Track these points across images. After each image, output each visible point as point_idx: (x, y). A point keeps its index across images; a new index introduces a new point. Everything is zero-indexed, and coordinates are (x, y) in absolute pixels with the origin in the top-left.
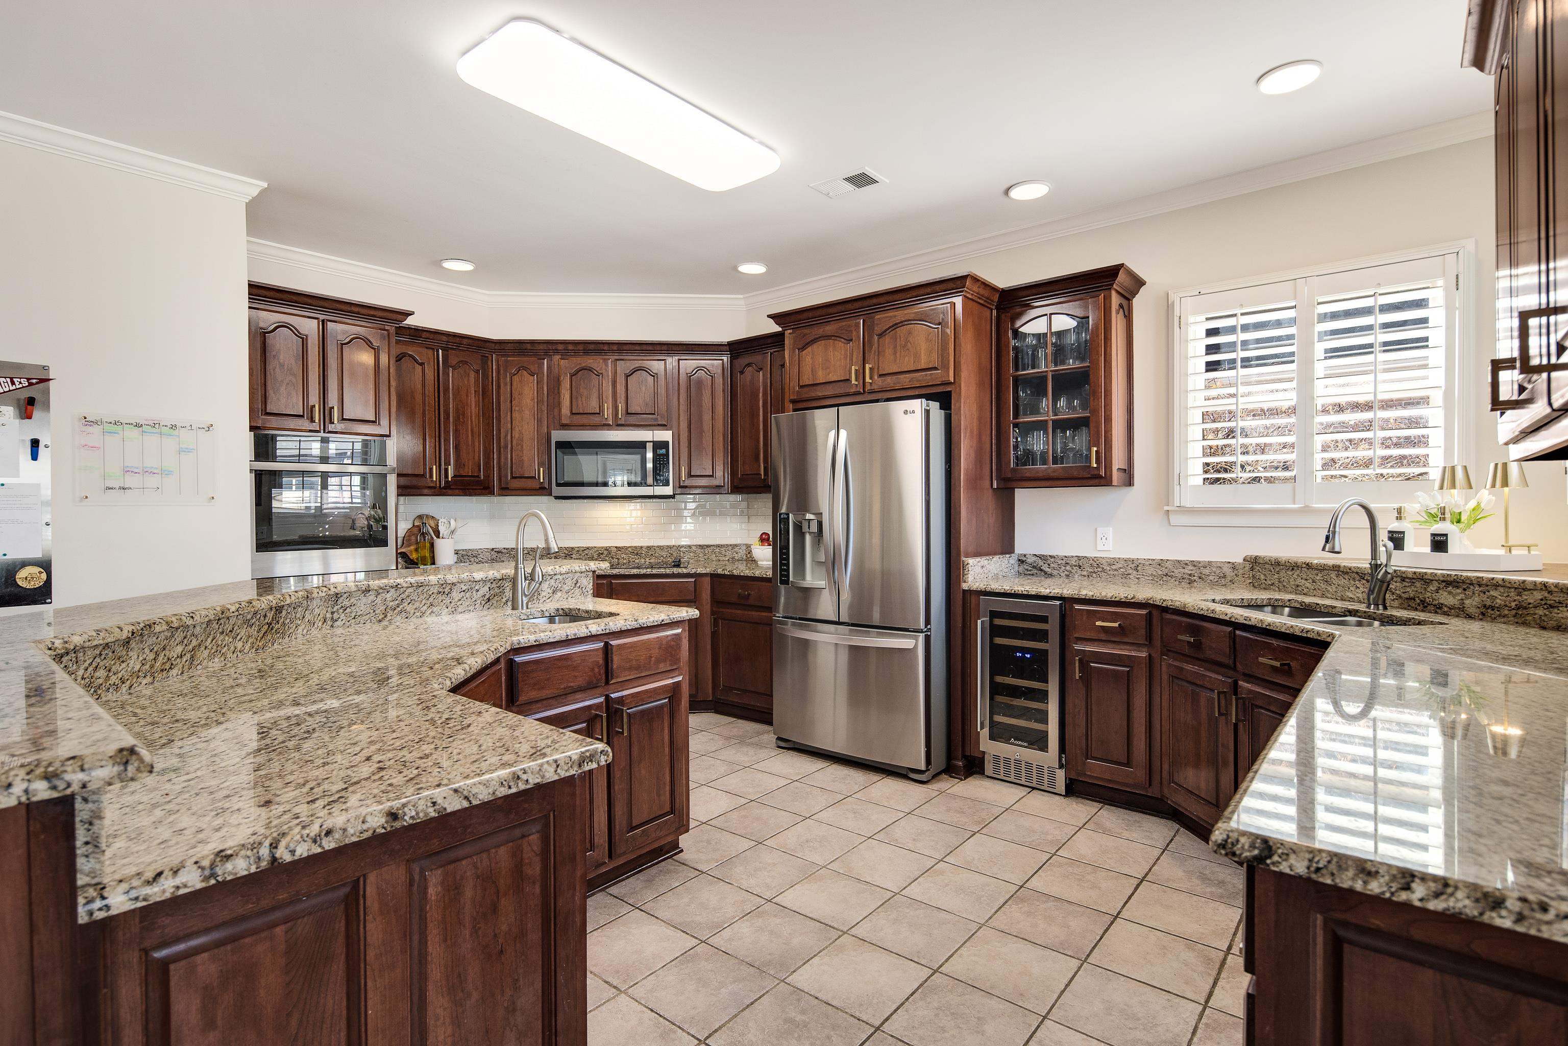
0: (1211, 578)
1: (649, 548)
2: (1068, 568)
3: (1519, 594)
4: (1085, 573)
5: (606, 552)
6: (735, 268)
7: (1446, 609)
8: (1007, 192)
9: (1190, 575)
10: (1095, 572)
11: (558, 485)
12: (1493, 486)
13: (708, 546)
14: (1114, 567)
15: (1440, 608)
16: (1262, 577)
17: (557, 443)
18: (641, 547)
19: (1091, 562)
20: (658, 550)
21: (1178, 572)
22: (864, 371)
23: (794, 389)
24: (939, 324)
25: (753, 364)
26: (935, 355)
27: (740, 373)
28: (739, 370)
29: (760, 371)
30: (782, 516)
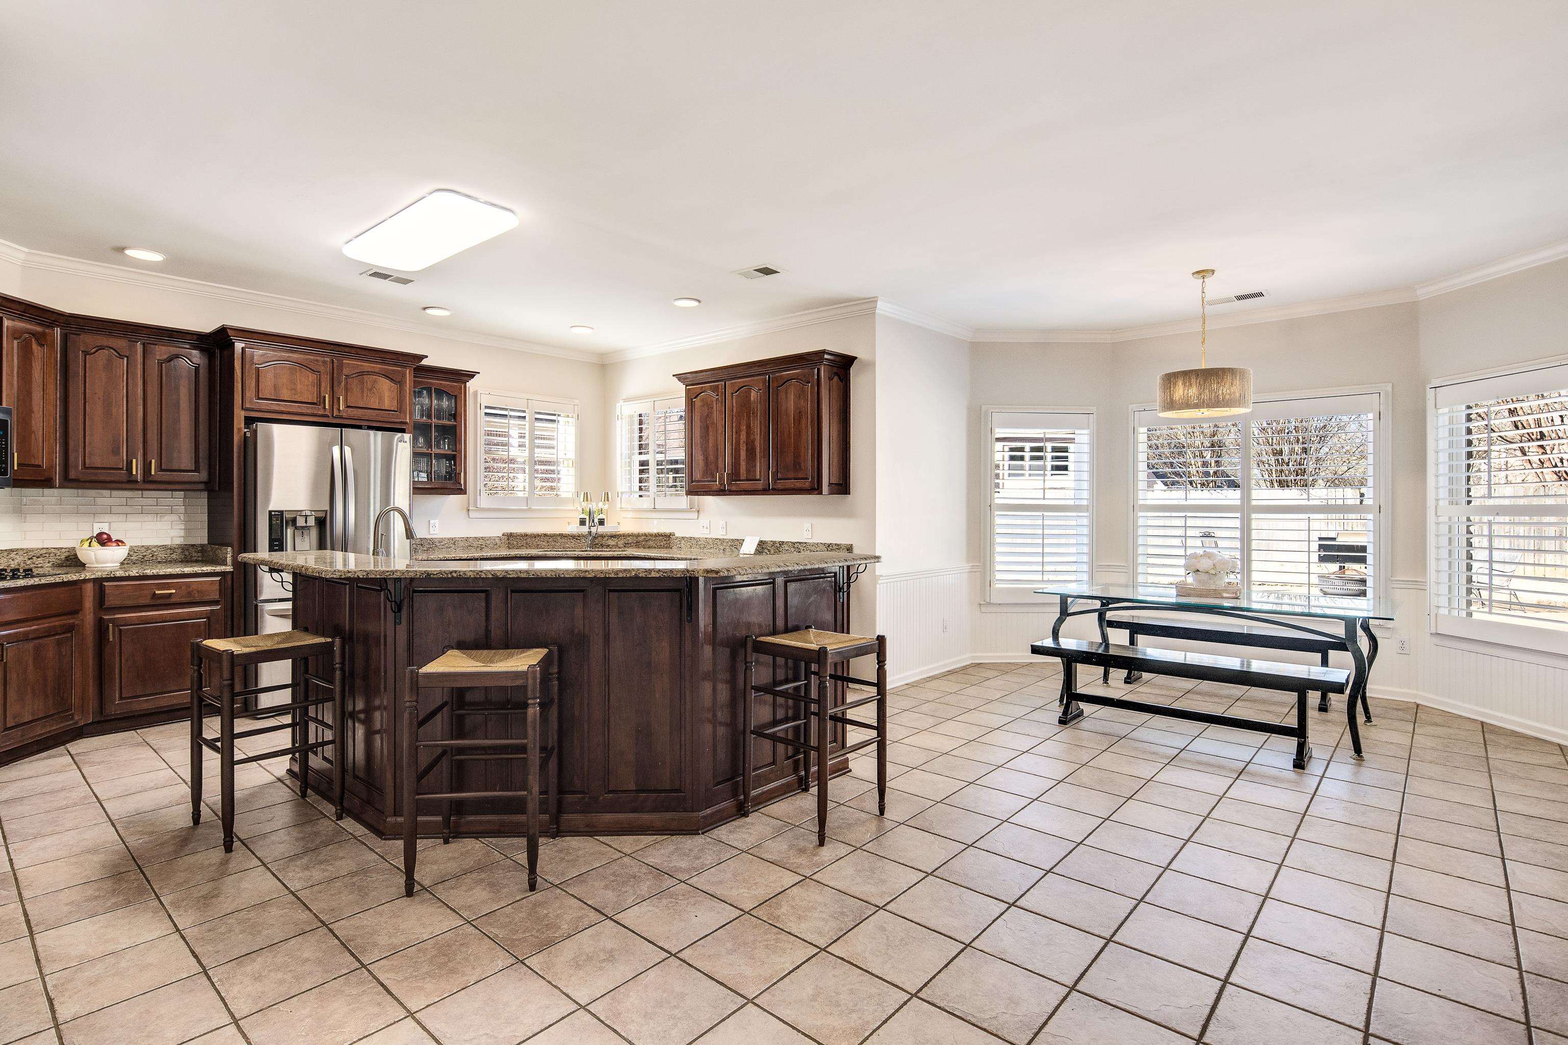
0: (491, 545)
4: (425, 549)
6: (121, 249)
7: (611, 546)
8: (425, 309)
9: (481, 545)
10: (431, 548)
12: (604, 501)
14: (441, 544)
15: (609, 546)
16: (515, 543)
19: (429, 541)
21: (477, 542)
22: (334, 400)
23: (251, 399)
24: (399, 382)
25: (111, 348)
26: (396, 401)
27: (86, 353)
28: (82, 349)
29: (123, 359)
30: (273, 513)
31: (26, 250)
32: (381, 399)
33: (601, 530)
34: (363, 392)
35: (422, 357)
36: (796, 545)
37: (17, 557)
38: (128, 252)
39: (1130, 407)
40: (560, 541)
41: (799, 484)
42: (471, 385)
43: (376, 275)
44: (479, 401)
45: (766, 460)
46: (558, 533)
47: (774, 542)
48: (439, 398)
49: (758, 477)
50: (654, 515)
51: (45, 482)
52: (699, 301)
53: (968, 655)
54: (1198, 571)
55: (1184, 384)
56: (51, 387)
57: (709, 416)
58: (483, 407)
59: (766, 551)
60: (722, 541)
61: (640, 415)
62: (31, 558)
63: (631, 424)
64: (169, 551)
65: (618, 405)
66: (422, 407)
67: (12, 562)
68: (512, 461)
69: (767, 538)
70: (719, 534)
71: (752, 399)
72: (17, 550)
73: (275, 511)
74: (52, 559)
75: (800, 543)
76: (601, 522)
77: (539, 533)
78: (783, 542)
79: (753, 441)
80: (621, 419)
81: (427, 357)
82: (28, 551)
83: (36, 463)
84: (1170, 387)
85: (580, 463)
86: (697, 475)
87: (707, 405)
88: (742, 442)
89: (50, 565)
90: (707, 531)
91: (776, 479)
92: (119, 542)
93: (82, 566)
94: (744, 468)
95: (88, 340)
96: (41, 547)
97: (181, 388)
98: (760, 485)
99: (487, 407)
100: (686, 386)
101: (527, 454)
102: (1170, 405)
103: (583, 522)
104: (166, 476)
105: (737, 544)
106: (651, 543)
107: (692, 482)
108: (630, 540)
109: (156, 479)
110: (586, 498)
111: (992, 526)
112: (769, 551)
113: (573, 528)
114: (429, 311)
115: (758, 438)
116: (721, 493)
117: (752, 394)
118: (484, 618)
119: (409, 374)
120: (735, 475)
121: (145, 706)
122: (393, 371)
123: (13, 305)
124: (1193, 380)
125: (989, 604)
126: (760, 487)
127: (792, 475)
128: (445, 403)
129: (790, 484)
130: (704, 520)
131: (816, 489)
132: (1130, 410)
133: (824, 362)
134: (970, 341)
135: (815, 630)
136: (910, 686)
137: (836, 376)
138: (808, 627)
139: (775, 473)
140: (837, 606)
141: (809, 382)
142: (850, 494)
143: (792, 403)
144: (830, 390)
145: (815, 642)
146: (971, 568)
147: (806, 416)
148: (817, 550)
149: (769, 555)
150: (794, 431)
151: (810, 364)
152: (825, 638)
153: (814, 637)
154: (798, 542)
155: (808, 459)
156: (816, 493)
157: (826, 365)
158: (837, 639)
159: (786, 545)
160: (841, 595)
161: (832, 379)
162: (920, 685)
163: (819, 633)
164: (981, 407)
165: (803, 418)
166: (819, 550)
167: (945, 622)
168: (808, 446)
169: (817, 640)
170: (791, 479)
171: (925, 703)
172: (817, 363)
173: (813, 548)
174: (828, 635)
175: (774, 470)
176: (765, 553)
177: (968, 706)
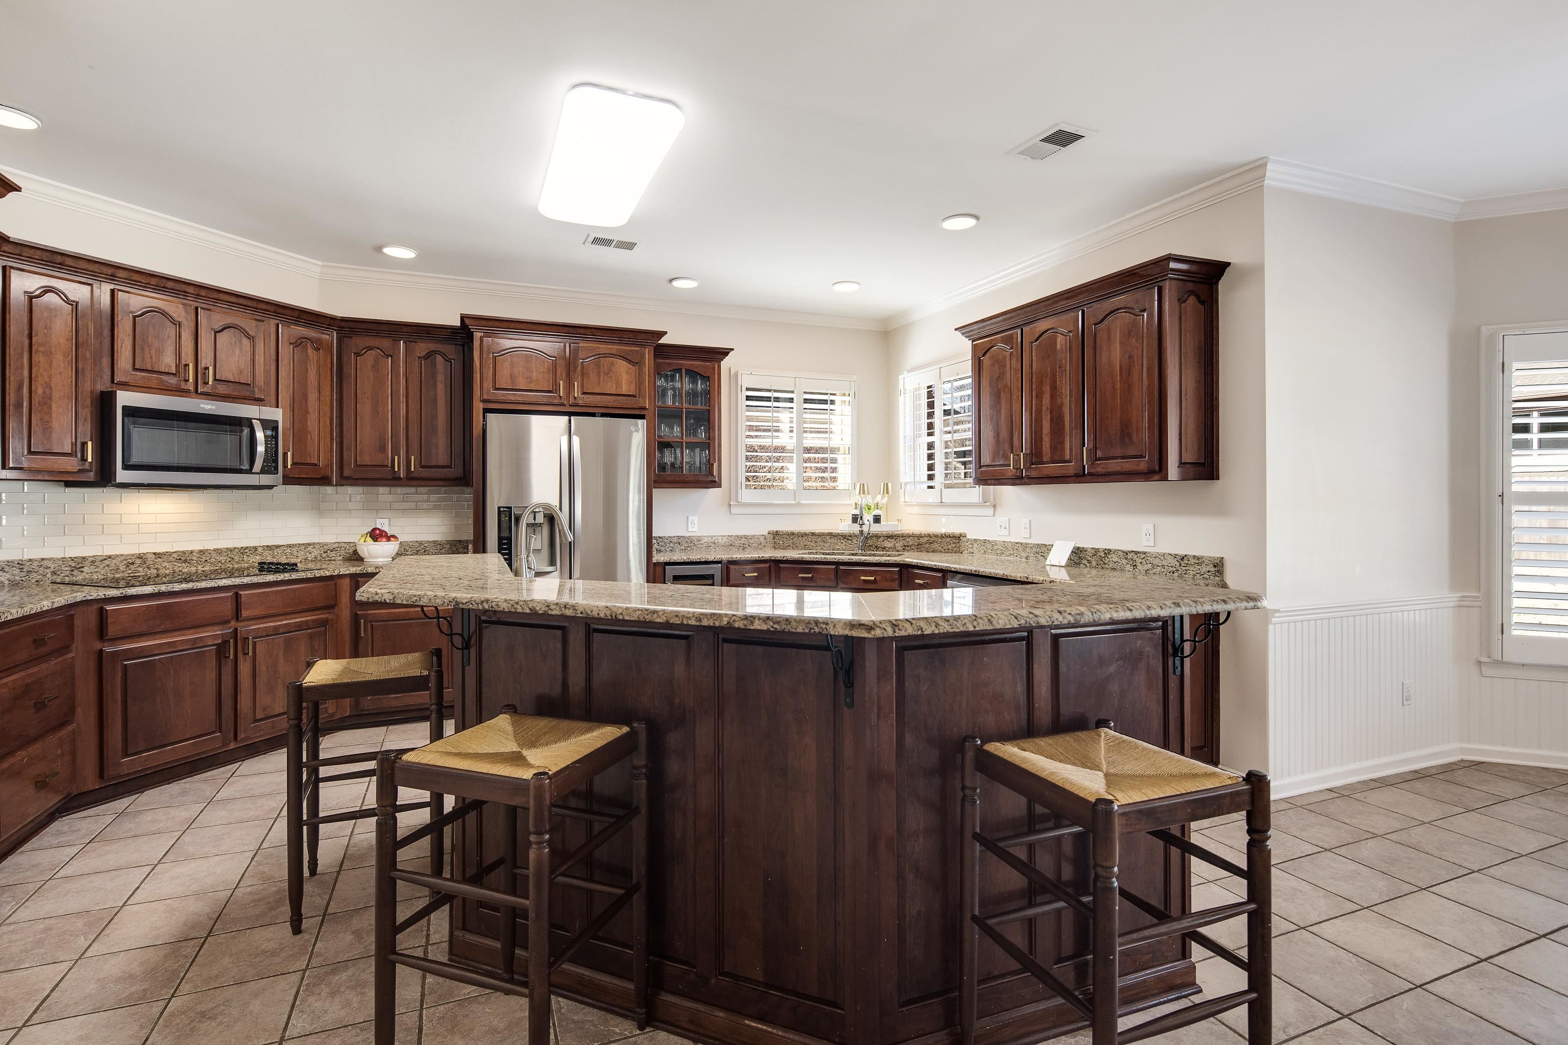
0: (754, 545)
1: (202, 552)
2: (672, 545)
3: (919, 539)
4: (683, 548)
5: (138, 561)
6: (379, 249)
7: (887, 549)
8: (671, 281)
9: (743, 544)
10: (689, 547)
11: (126, 467)
12: (883, 494)
13: (278, 547)
14: (701, 542)
15: (885, 549)
16: (781, 542)
17: (124, 408)
18: (192, 552)
19: (687, 539)
20: (214, 555)
21: (737, 543)
22: (569, 387)
23: (488, 390)
24: (636, 363)
25: (378, 348)
26: (634, 385)
27: (357, 354)
28: (354, 351)
29: (388, 358)
30: (502, 509)
31: (320, 263)
32: (619, 384)
33: (876, 528)
34: (599, 377)
35: (663, 334)
36: (1129, 556)
37: (315, 550)
38: (387, 251)
40: (830, 541)
41: (1128, 465)
42: (725, 363)
43: (597, 241)
44: (739, 382)
45: (1079, 431)
46: (826, 532)
47: (1097, 551)
48: (694, 382)
49: (1067, 457)
50: (942, 511)
51: (324, 480)
52: (977, 218)
53: (1455, 745)
56: (327, 390)
57: (1001, 377)
58: (744, 389)
59: (1085, 562)
60: (1025, 546)
61: (929, 387)
62: (326, 552)
63: (916, 397)
64: (439, 546)
65: (901, 377)
66: (675, 392)
67: (310, 555)
68: (783, 449)
69: (1087, 543)
70: (1020, 536)
71: (1058, 347)
72: (314, 544)
73: (504, 507)
74: (343, 553)
75: (1136, 553)
76: (877, 519)
77: (807, 532)
78: (1110, 550)
79: (1060, 407)
80: (905, 393)
81: (666, 333)
82: (323, 545)
83: (312, 462)
85: (858, 450)
86: (986, 459)
87: (999, 362)
88: (1044, 409)
89: (340, 558)
90: (1006, 532)
91: (1094, 458)
92: (389, 538)
93: (360, 559)
94: (1048, 445)
95: (360, 342)
96: (333, 541)
97: (438, 384)
98: (1071, 468)
99: (748, 389)
100: (973, 341)
101: (794, 441)
103: (855, 519)
104: (426, 473)
105: (1043, 550)
106: (936, 546)
107: (980, 467)
108: (910, 541)
109: (416, 475)
110: (863, 491)
111: (1506, 529)
112: (1089, 562)
113: (845, 526)
114: (675, 283)
115: (1067, 401)
116: (1018, 481)
117: (1059, 340)
118: (560, 668)
119: (648, 354)
120: (1035, 457)
121: (395, 704)
122: (630, 351)
123: (287, 312)
125: (1501, 663)
126: (1071, 472)
127: (1118, 452)
128: (700, 386)
129: (1115, 465)
130: (1002, 518)
131: (1158, 471)
133: (1170, 274)
134: (1453, 220)
135: (1113, 733)
136: (1336, 795)
137: (1192, 296)
138: (1102, 723)
139: (1092, 451)
140: (1170, 683)
141: (1144, 310)
142: (1218, 479)
143: (1118, 346)
144: (1180, 318)
145: (1105, 766)
146: (1460, 601)
147: (1141, 362)
148: (1163, 563)
149: (1088, 569)
150: (1120, 386)
151: (1146, 282)
152: (1129, 758)
153: (1108, 751)
154: (1132, 551)
155: (1142, 428)
156: (1156, 478)
157: (1174, 279)
158: (1153, 764)
159: (1114, 555)
160: (1178, 663)
161: (1185, 301)
162: (1357, 796)
163: (1119, 743)
164: (1479, 329)
165: (1136, 365)
166: (1166, 564)
167: (1405, 688)
168: (1142, 407)
169: (1110, 759)
170: (1116, 458)
171: (1367, 839)
172: (1157, 278)
173: (1156, 561)
174: (1136, 751)
175: (1091, 446)
176: (1082, 565)
177: (1466, 860)
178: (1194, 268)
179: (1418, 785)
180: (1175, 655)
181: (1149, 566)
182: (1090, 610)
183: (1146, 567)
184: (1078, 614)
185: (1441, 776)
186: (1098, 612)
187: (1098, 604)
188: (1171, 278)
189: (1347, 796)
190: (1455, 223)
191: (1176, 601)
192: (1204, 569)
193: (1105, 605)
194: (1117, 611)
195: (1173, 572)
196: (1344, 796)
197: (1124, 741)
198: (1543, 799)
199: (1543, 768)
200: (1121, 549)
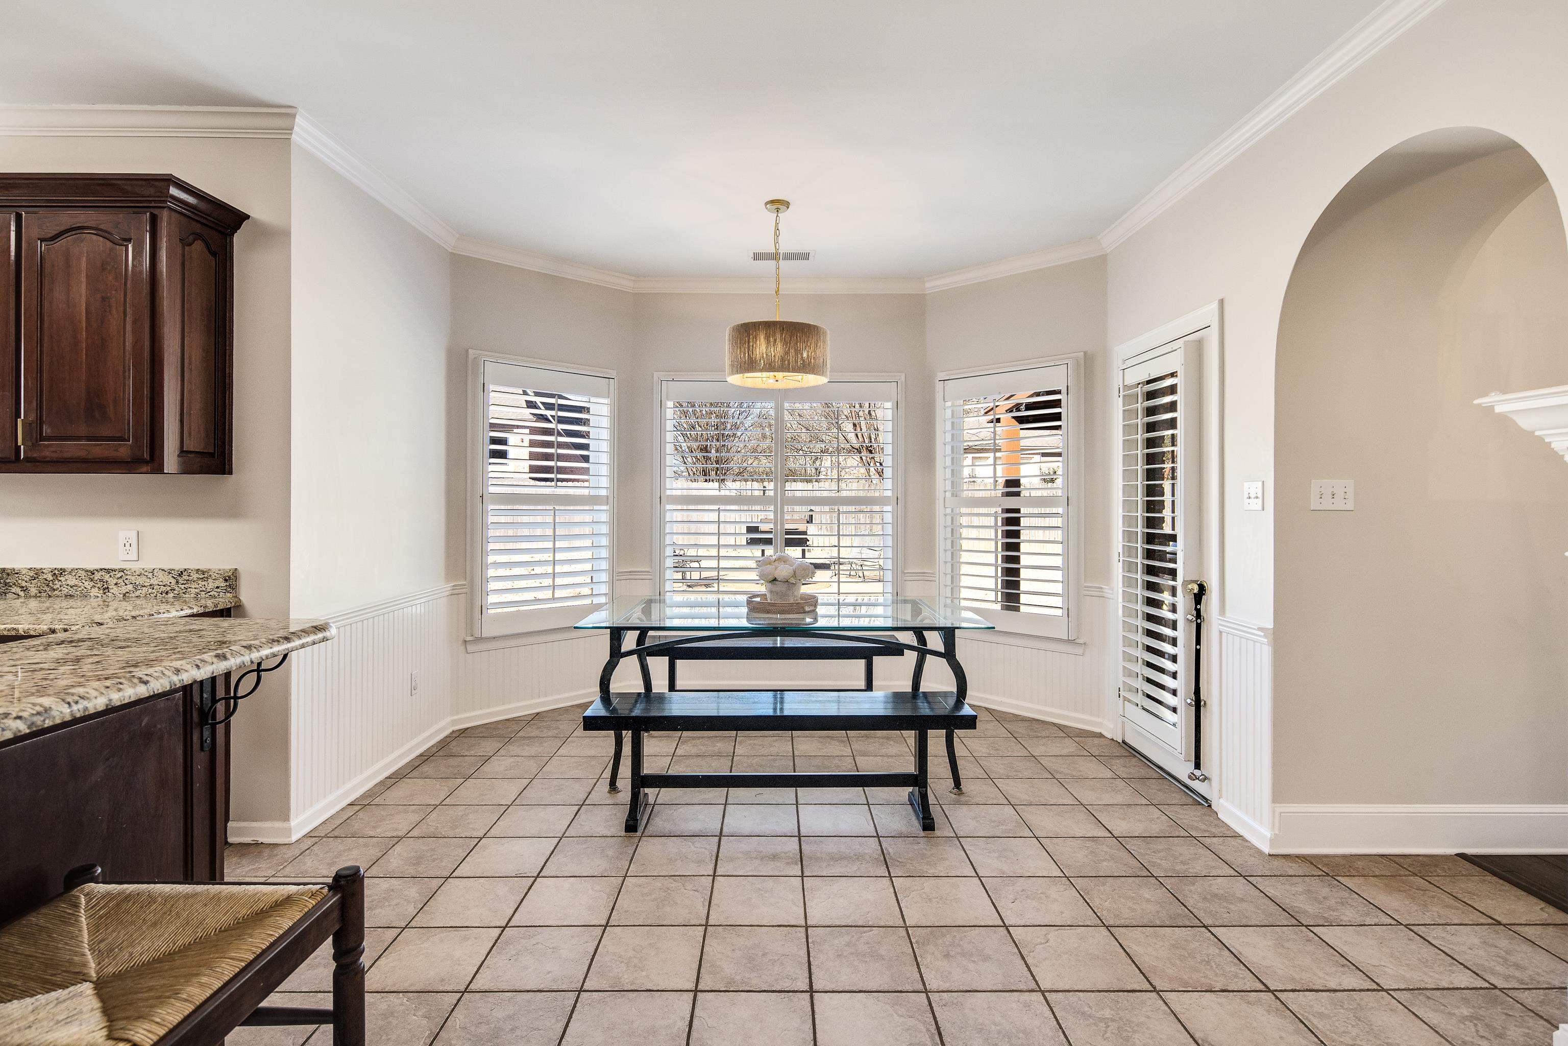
36: (97, 576)
39: (656, 375)
41: (98, 450)
45: (9, 394)
47: (38, 572)
53: (449, 719)
54: (775, 580)
55: (767, 338)
59: (16, 590)
75: (108, 571)
84: (749, 342)
91: (35, 434)
102: (749, 365)
111: (484, 526)
112: (24, 589)
124: (778, 336)
125: (480, 640)
127: (81, 429)
129: (72, 449)
131: (147, 460)
132: (655, 378)
133: (169, 202)
134: (450, 251)
135: (102, 888)
136: (359, 807)
137: (199, 241)
138: (82, 875)
139: (34, 425)
140: (194, 764)
141: (129, 240)
142: (230, 473)
143: (84, 280)
144: (183, 264)
145: (93, 965)
146: (453, 590)
147: (122, 309)
148: (152, 582)
149: (22, 600)
150: (87, 338)
151: (132, 201)
152: (140, 927)
153: (95, 929)
154: (101, 570)
155: (124, 399)
156: (144, 469)
157: (176, 211)
158: (188, 923)
159: (70, 576)
160: (207, 733)
161: (190, 245)
162: (376, 801)
163: (118, 905)
164: (467, 351)
165: (114, 311)
166: (156, 582)
167: (413, 678)
168: (124, 372)
169: (102, 946)
170: (79, 438)
171: (393, 846)
172: (150, 201)
173: (141, 580)
174: (154, 907)
175: (32, 417)
176: (9, 596)
177: (474, 830)
178: (203, 206)
179: (425, 768)
180: (202, 723)
181: (130, 587)
182: (63, 700)
183: (124, 589)
184: (39, 713)
185: (441, 753)
186: (81, 701)
187: (80, 685)
188: (169, 208)
189: (368, 805)
190: (451, 253)
191: (219, 652)
192: (211, 585)
193: (96, 684)
194: (120, 690)
195: (167, 593)
196: (366, 805)
197: (126, 898)
198: (511, 748)
199: (506, 720)
200: (84, 567)
